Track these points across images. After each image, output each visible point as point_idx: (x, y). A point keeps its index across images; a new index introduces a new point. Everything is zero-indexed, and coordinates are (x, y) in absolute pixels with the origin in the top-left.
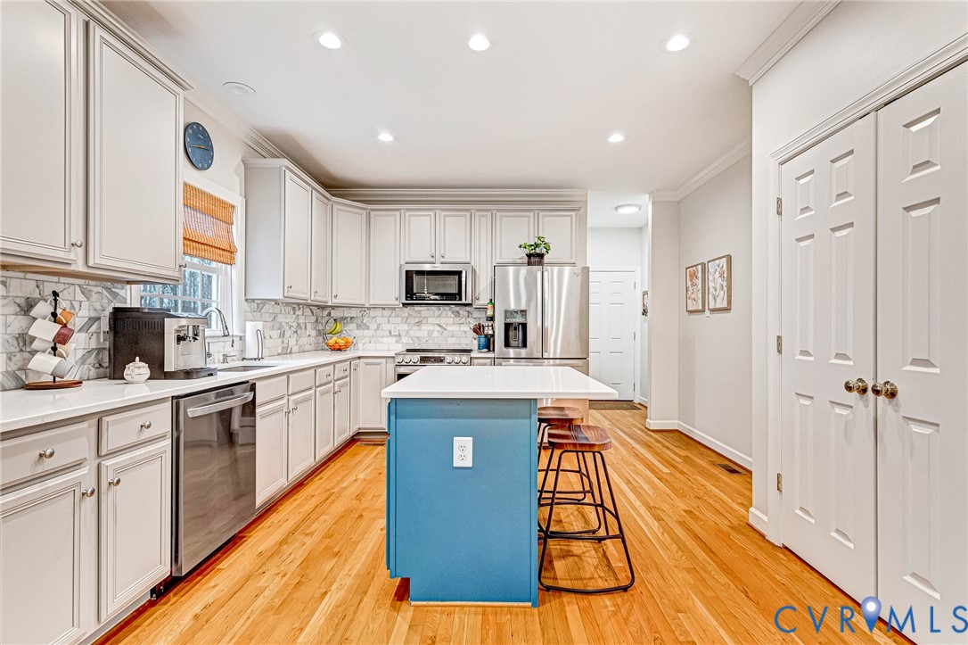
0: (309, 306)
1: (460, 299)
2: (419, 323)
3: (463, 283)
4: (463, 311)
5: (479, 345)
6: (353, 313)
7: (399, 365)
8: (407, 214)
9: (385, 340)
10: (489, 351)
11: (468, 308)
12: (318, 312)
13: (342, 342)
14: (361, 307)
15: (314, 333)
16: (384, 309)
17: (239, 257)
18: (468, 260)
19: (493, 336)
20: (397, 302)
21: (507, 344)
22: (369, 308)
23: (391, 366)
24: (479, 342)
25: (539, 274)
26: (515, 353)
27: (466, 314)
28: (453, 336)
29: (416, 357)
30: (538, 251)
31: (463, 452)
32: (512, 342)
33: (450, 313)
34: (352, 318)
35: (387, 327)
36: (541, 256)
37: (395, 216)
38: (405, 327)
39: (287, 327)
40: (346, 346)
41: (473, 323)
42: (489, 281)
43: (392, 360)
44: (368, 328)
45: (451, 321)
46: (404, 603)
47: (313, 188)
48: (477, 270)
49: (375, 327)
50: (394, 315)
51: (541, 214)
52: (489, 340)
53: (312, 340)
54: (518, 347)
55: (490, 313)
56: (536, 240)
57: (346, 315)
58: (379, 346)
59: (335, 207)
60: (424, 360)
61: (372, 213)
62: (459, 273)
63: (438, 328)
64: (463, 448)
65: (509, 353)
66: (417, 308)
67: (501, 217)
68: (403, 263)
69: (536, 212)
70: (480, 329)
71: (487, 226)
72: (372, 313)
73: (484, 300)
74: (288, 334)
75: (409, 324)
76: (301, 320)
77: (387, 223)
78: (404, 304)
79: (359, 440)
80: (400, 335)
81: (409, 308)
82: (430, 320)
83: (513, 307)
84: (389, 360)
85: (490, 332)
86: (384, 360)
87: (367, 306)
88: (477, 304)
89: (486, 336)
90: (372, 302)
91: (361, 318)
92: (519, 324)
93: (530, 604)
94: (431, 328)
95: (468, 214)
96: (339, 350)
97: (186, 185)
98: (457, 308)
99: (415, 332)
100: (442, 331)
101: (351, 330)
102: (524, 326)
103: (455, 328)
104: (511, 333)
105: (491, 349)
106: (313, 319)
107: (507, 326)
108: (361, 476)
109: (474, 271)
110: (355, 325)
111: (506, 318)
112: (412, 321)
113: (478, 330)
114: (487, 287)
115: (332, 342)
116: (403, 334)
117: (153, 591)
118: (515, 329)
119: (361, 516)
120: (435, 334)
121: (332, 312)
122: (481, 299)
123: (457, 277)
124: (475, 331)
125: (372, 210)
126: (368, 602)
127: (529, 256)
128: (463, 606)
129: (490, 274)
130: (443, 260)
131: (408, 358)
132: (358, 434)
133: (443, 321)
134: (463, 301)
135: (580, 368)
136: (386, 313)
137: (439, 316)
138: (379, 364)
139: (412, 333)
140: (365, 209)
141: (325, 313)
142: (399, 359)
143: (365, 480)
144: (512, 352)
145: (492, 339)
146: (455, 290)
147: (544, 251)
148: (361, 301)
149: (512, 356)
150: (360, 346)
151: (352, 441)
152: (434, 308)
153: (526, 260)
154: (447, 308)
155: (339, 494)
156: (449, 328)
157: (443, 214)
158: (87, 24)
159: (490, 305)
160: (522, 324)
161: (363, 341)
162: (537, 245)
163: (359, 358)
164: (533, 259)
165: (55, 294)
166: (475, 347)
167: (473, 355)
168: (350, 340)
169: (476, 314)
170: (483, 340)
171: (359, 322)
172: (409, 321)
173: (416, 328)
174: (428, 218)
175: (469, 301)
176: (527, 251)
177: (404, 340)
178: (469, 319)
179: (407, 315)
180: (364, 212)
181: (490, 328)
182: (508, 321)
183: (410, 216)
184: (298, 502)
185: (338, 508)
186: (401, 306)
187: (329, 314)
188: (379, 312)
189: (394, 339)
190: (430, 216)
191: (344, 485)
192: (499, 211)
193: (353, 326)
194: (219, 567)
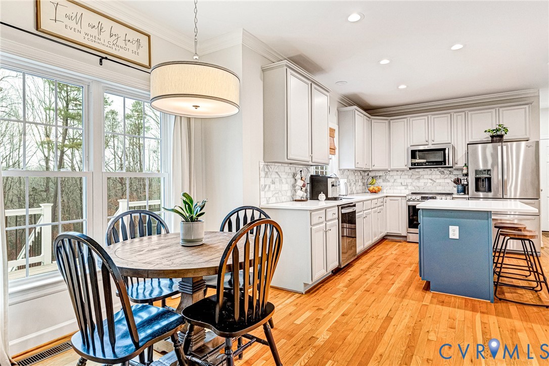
0: (359, 171)
1: (445, 164)
2: (418, 178)
3: (447, 155)
4: (446, 171)
5: (458, 190)
6: (381, 174)
7: (409, 200)
8: (411, 119)
9: (399, 188)
10: (465, 194)
11: (450, 169)
12: (363, 173)
13: (376, 189)
14: (386, 171)
15: (361, 184)
16: (397, 171)
17: (337, 151)
18: (449, 141)
19: (467, 185)
20: (406, 167)
21: (477, 189)
22: (389, 171)
23: (404, 201)
24: (458, 188)
25: (499, 148)
26: (483, 195)
27: (448, 172)
28: (440, 185)
29: (419, 197)
30: (499, 133)
31: (454, 232)
32: (481, 188)
33: (438, 172)
34: (380, 176)
35: (399, 181)
36: (501, 136)
37: (404, 121)
38: (410, 181)
39: (352, 181)
40: (379, 191)
41: (453, 178)
42: (464, 153)
43: (405, 198)
44: (389, 181)
45: (439, 177)
46: (428, 292)
47: (364, 115)
48: (456, 147)
49: (393, 181)
50: (403, 174)
51: (501, 109)
52: (465, 188)
53: (361, 188)
54: (485, 191)
55: (465, 172)
56: (498, 127)
57: (377, 175)
58: (395, 191)
59: (373, 121)
60: (423, 198)
61: (391, 121)
62: (444, 150)
63: (431, 181)
64: (454, 231)
65: (480, 195)
66: (417, 170)
67: (471, 114)
68: (409, 146)
69: (497, 109)
70: (458, 181)
71: (462, 120)
72: (391, 173)
73: (461, 164)
74: (352, 185)
75: (412, 179)
76: (357, 178)
77: (399, 125)
78: (410, 168)
79: (387, 239)
80: (407, 185)
81: (412, 170)
82: (425, 177)
83: (481, 167)
84: (403, 198)
85: (466, 183)
86: (400, 198)
87: (389, 170)
88: (456, 166)
89: (463, 185)
90: (392, 168)
91: (385, 177)
92: (485, 178)
93: (490, 301)
94: (426, 181)
95: (449, 115)
96: (375, 192)
97: (330, 128)
98: (443, 169)
99: (416, 183)
100: (433, 182)
101: (379, 183)
102: (489, 179)
103: (441, 181)
104: (480, 183)
105: (466, 193)
106: (361, 177)
107: (477, 180)
108: (394, 252)
109: (454, 148)
110: (382, 180)
111: (476, 174)
112: (415, 177)
113: (457, 181)
114: (463, 156)
115: (371, 188)
116: (409, 184)
117: (332, 271)
118: (483, 181)
119: (399, 265)
120: (429, 184)
121: (370, 173)
122: (459, 163)
123: (442, 152)
124: (455, 182)
125: (391, 120)
126: (412, 289)
127: (492, 137)
128: (455, 297)
129: (465, 148)
130: (433, 143)
131: (414, 197)
132: (386, 236)
133: (433, 177)
134: (447, 165)
135: (532, 205)
136: (399, 173)
137: (431, 174)
138: (398, 200)
139: (414, 184)
140: (387, 120)
141: (366, 174)
142: (410, 197)
143: (396, 254)
144: (481, 194)
145: (467, 187)
146: (441, 159)
147: (503, 133)
148: (386, 167)
149: (482, 197)
150: (385, 191)
151: (383, 239)
152: (428, 170)
153: (490, 139)
154: (436, 169)
155: (386, 257)
156: (437, 181)
157: (433, 117)
158: (311, 84)
159: (465, 168)
160: (487, 178)
161: (387, 188)
162: (497, 130)
163: (387, 197)
164: (495, 139)
165: (301, 171)
166: (456, 192)
167: (454, 196)
168: (380, 188)
169: (455, 172)
170: (460, 187)
171: (384, 178)
172: (412, 177)
173: (416, 181)
174: (424, 120)
175: (451, 165)
176: (491, 134)
177: (410, 188)
178: (450, 176)
179: (411, 174)
180: (387, 121)
181: (465, 180)
182: (478, 176)
183: (413, 120)
184: (368, 258)
185: (387, 261)
186: (408, 169)
187: (368, 175)
188: (395, 173)
189: (403, 187)
190: (425, 119)
191: (387, 254)
192: (470, 111)
193: (381, 180)
194: (349, 270)
